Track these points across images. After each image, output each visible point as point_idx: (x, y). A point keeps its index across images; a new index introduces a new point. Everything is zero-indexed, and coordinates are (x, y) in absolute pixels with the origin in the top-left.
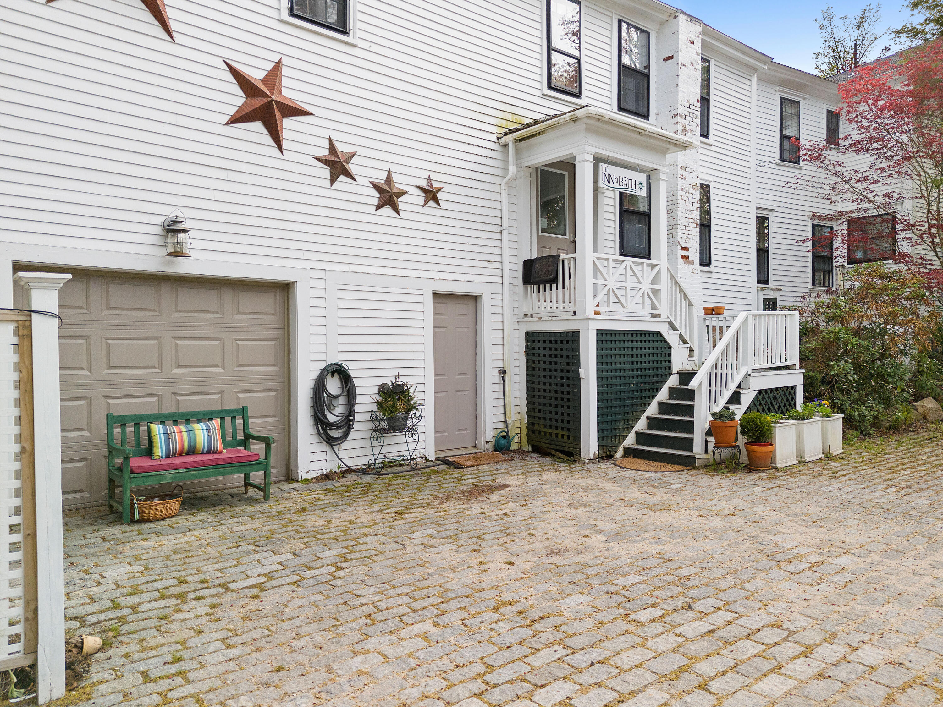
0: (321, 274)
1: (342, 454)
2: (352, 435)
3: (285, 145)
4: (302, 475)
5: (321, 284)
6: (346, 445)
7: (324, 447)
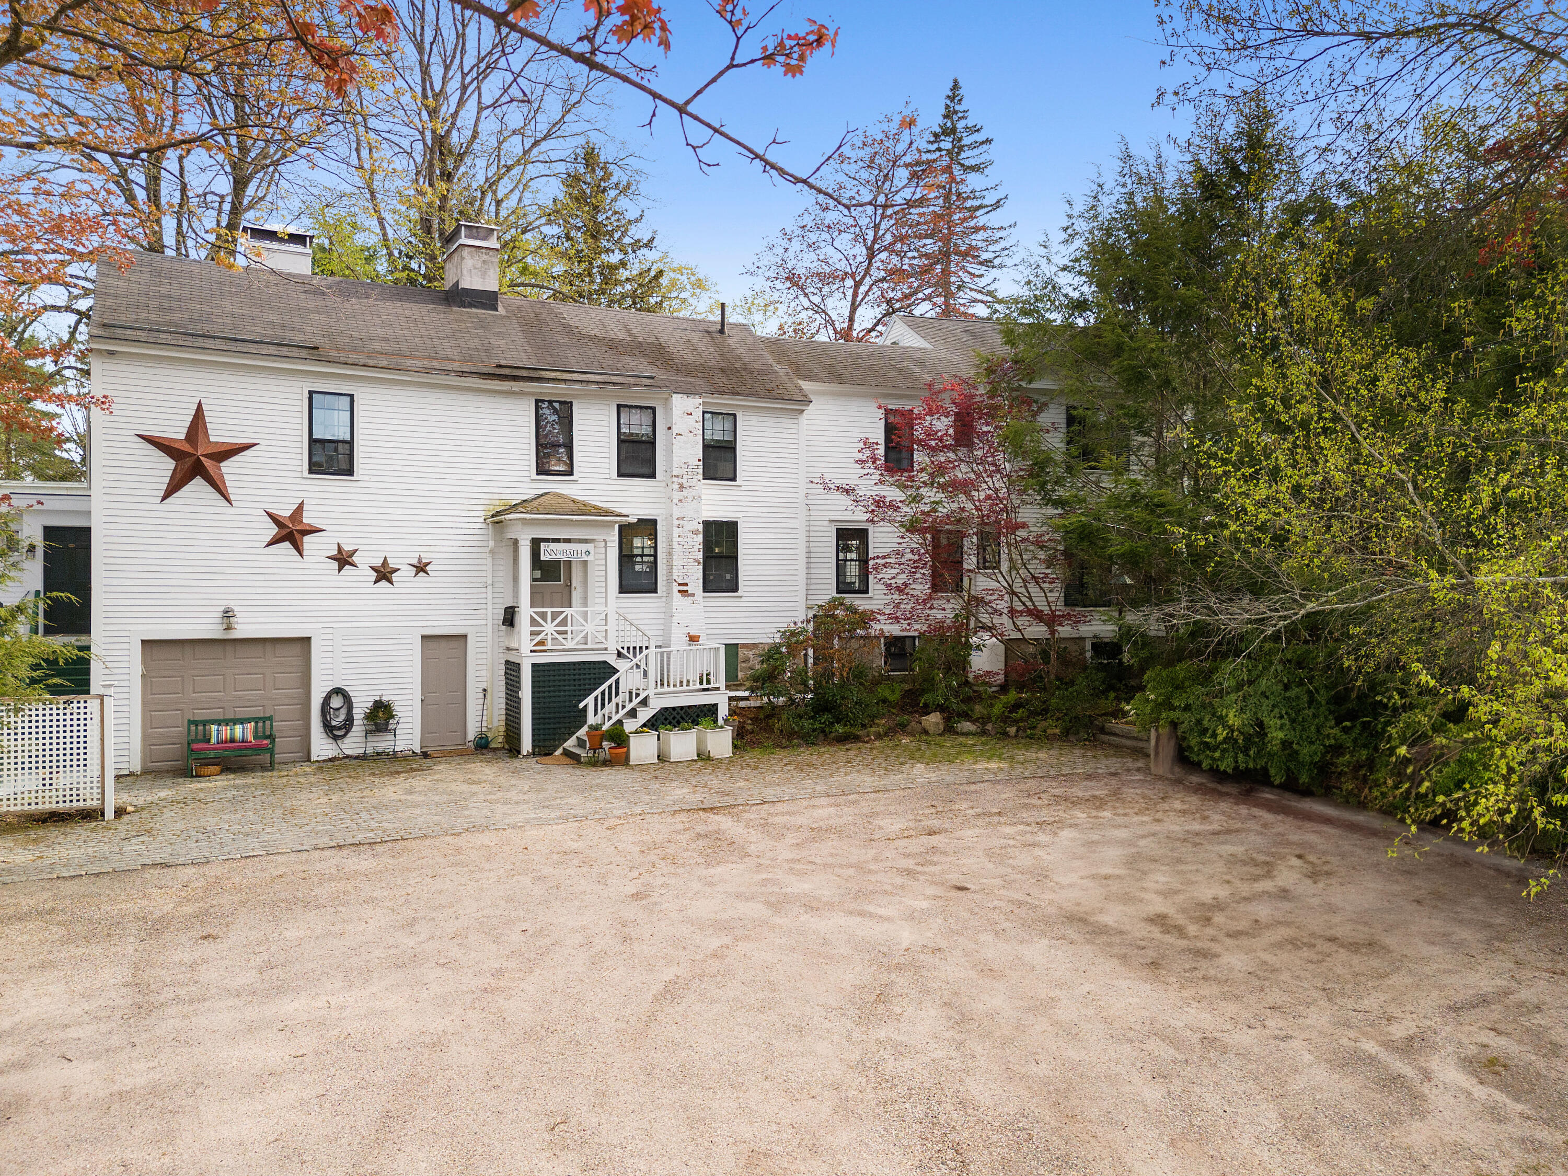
0: (331, 631)
1: (343, 746)
2: (350, 734)
3: (305, 553)
4: (314, 758)
5: (330, 637)
6: (346, 740)
7: (331, 741)
